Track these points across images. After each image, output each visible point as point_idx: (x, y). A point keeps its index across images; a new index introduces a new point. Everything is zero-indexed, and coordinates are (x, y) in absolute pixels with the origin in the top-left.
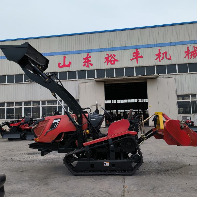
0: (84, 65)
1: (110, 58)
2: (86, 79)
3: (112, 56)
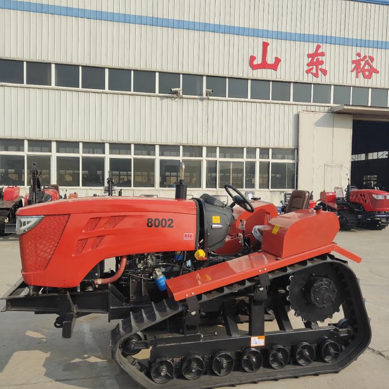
0: (308, 72)
1: (363, 63)
2: (312, 103)
3: (368, 59)
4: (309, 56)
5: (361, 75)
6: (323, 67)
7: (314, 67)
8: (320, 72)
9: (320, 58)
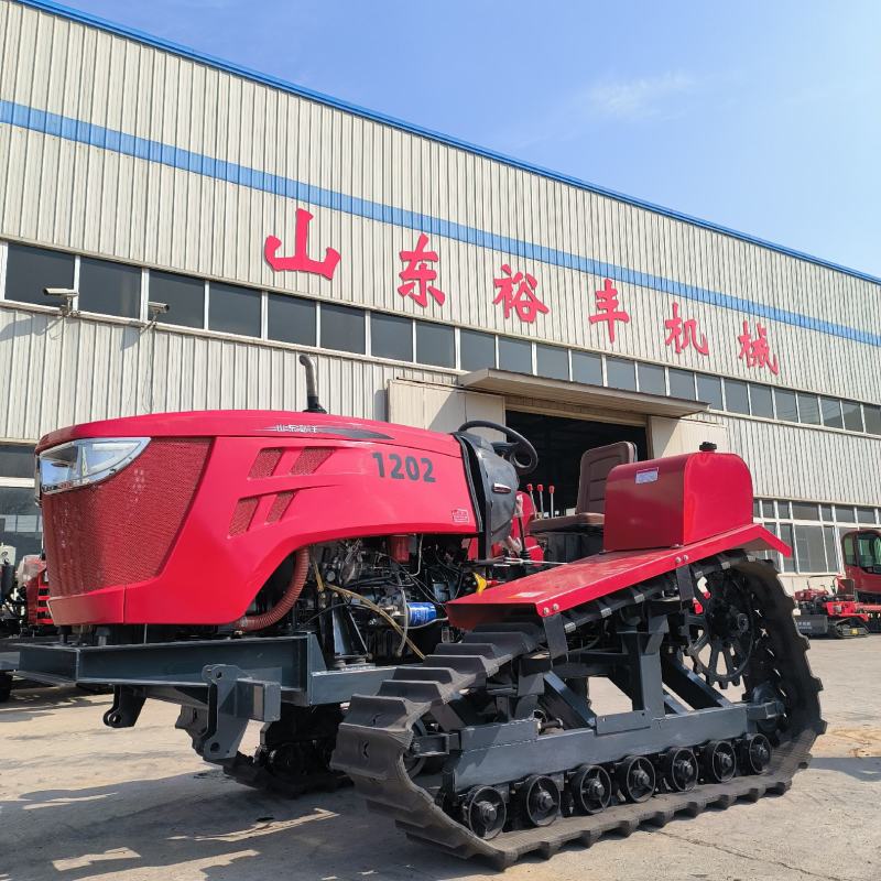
0: (403, 291)
1: (516, 288)
2: (414, 364)
3: (524, 280)
4: (404, 256)
5: (513, 312)
6: (436, 285)
7: (417, 282)
8: (429, 297)
9: (429, 265)
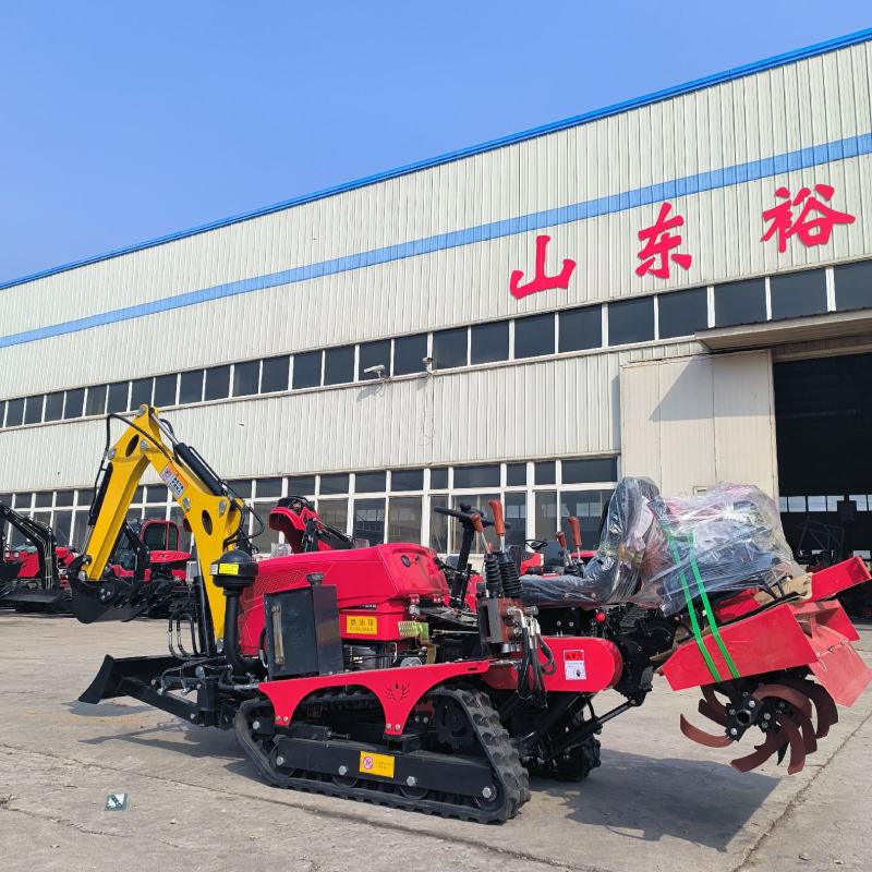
0: (641, 271)
1: (796, 211)
2: (657, 341)
3: (812, 195)
4: (642, 235)
5: (794, 241)
6: (680, 250)
7: (658, 257)
8: (673, 266)
9: (672, 232)
